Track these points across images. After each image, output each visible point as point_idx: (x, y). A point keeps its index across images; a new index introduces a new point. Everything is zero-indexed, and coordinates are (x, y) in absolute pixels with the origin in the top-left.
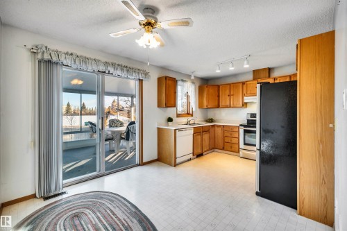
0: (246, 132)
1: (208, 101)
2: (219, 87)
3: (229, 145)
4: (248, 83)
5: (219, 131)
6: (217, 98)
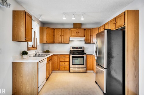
1: (48, 38)
2: (54, 30)
3: (63, 66)
4: (72, 29)
5: (56, 59)
6: (53, 37)
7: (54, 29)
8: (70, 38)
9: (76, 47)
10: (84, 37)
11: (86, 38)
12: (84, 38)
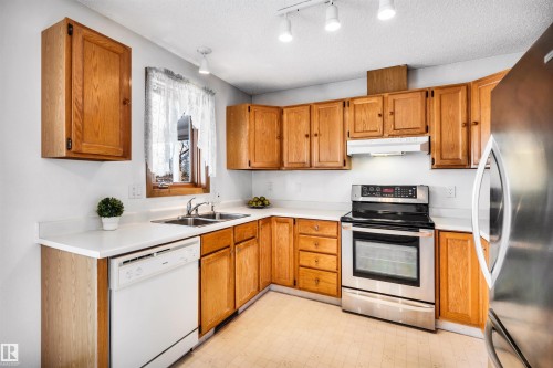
0: (357, 236)
1: (253, 150)
2: (282, 112)
3: (312, 275)
4: (356, 102)
5: (283, 235)
6: (277, 142)
7: (280, 111)
8: (350, 143)
9: (382, 187)
10: (422, 134)
11: (435, 139)
12: (425, 139)
